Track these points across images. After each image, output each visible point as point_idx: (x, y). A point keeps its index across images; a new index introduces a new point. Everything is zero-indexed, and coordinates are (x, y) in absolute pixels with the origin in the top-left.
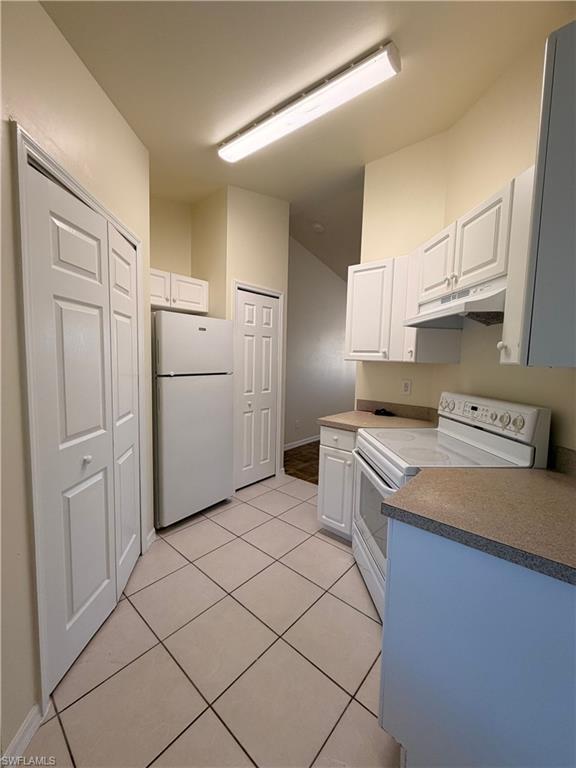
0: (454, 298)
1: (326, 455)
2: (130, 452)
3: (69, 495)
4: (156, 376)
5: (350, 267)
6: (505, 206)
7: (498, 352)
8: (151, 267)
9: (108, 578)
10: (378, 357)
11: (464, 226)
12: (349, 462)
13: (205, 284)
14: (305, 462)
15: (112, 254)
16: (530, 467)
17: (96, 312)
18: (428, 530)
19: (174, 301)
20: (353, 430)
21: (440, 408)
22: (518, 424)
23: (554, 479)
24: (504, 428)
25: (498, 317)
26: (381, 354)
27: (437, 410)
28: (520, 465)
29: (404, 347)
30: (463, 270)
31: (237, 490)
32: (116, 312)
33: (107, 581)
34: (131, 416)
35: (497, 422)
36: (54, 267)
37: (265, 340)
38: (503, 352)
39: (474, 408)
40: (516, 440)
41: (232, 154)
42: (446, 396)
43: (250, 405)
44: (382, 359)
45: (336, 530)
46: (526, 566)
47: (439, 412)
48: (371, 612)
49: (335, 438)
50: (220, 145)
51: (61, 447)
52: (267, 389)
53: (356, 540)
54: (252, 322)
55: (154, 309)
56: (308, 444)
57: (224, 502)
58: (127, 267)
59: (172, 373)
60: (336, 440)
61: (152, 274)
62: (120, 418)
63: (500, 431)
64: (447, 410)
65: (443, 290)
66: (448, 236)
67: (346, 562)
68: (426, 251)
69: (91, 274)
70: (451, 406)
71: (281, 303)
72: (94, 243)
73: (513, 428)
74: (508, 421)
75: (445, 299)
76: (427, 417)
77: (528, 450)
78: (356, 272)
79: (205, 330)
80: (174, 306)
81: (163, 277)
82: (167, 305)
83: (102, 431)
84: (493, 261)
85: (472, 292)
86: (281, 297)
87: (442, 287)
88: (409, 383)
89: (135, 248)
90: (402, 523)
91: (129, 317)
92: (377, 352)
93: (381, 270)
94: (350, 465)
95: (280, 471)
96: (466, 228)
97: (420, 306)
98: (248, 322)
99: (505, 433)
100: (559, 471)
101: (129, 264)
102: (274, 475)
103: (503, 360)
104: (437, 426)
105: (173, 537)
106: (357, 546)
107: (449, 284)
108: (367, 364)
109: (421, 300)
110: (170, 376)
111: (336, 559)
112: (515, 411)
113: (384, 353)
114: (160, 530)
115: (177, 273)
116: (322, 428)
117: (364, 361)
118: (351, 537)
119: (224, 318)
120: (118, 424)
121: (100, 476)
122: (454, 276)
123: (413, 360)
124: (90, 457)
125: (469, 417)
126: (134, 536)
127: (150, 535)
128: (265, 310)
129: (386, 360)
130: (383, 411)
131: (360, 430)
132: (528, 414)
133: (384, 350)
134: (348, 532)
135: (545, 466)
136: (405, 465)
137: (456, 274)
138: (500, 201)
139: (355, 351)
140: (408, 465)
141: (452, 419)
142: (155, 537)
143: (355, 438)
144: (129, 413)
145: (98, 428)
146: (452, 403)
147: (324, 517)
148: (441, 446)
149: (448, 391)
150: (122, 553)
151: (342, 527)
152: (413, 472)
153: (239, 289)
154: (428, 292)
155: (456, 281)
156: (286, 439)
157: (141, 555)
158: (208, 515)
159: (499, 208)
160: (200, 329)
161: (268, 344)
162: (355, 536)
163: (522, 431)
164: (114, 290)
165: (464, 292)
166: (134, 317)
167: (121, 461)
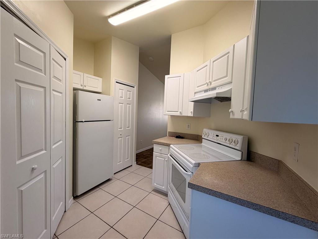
0: (210, 91)
1: (156, 156)
2: (60, 160)
3: (22, 188)
4: (75, 122)
5: (166, 76)
6: (231, 55)
7: (230, 113)
8: (73, 70)
9: (46, 228)
10: (178, 114)
11: (214, 62)
12: (166, 159)
13: (101, 79)
14: (145, 158)
15: (52, 61)
16: (241, 160)
17: (42, 90)
18: (210, 194)
19: (85, 86)
20: (168, 145)
21: (203, 135)
22: (236, 142)
23: (251, 165)
24: (230, 144)
25: (228, 99)
26: (179, 113)
27: (202, 136)
28: (237, 159)
29: (189, 110)
30: (213, 80)
31: (114, 174)
32: (53, 90)
33: (45, 231)
34: (61, 142)
35: (227, 141)
36: (15, 64)
37: (128, 105)
38: (231, 113)
39: (217, 136)
40: (235, 149)
41: (115, 21)
42: (205, 130)
43: (121, 134)
44: (179, 115)
45: (160, 189)
46: (253, 209)
47: (203, 137)
48: (178, 227)
49: (160, 149)
50: (109, 17)
51: (18, 163)
52: (129, 127)
53: (170, 194)
54: (122, 97)
55: (75, 89)
56: (146, 150)
57: (109, 180)
58: (61, 68)
59: (84, 120)
60: (161, 150)
61: (74, 73)
62: (55, 144)
63: (228, 145)
64: (206, 136)
65: (205, 87)
66: (207, 66)
67: (165, 204)
68: (198, 71)
69: (40, 70)
70: (208, 135)
71: (135, 89)
72: (42, 54)
73: (234, 144)
74: (231, 141)
75: (206, 91)
76: (197, 139)
77: (240, 153)
78: (168, 78)
79: (100, 100)
80: (85, 88)
81: (80, 75)
82: (82, 88)
83: (44, 152)
84: (226, 76)
85: (217, 88)
86: (135, 87)
87: (205, 86)
88: (190, 124)
89: (65, 59)
90: (198, 192)
91: (61, 93)
92: (177, 112)
93: (179, 78)
94: (167, 161)
95: (134, 163)
96: (214, 63)
97: (195, 93)
98: (121, 97)
99: (231, 146)
100: (251, 161)
101: (62, 67)
102: (132, 166)
103: (231, 116)
104: (202, 143)
105: (83, 201)
106: (170, 195)
107: (208, 85)
108: (172, 116)
109: (195, 91)
110: (82, 122)
111: (161, 203)
112: (234, 137)
113: (180, 112)
114: (76, 197)
115: (87, 74)
116: (154, 144)
117: (171, 115)
118: (168, 192)
119: (110, 95)
120: (54, 147)
121: (42, 176)
122: (210, 82)
123: (192, 115)
124: (36, 166)
125: (215, 139)
126: (62, 203)
127: (71, 200)
128: (128, 92)
129: (181, 115)
130: (179, 137)
131: (171, 145)
132: (240, 138)
133: (180, 111)
134: (166, 190)
135: (246, 159)
136: (194, 162)
137: (211, 81)
138: (229, 53)
139: (168, 111)
140: (195, 162)
141: (208, 140)
142: (73, 201)
143: (169, 149)
144: (60, 141)
145: (42, 150)
146: (208, 133)
147: (155, 184)
148: (203, 151)
149: (206, 128)
150: (54, 214)
151: (163, 188)
152: (198, 165)
153: (116, 82)
154: (198, 88)
155: (211, 84)
156: (137, 149)
157: (65, 211)
158: (101, 187)
159: (228, 56)
160: (98, 100)
161: (129, 107)
162: (169, 192)
163: (237, 145)
164: (53, 79)
165: (214, 89)
166: (64, 94)
167: (54, 166)
